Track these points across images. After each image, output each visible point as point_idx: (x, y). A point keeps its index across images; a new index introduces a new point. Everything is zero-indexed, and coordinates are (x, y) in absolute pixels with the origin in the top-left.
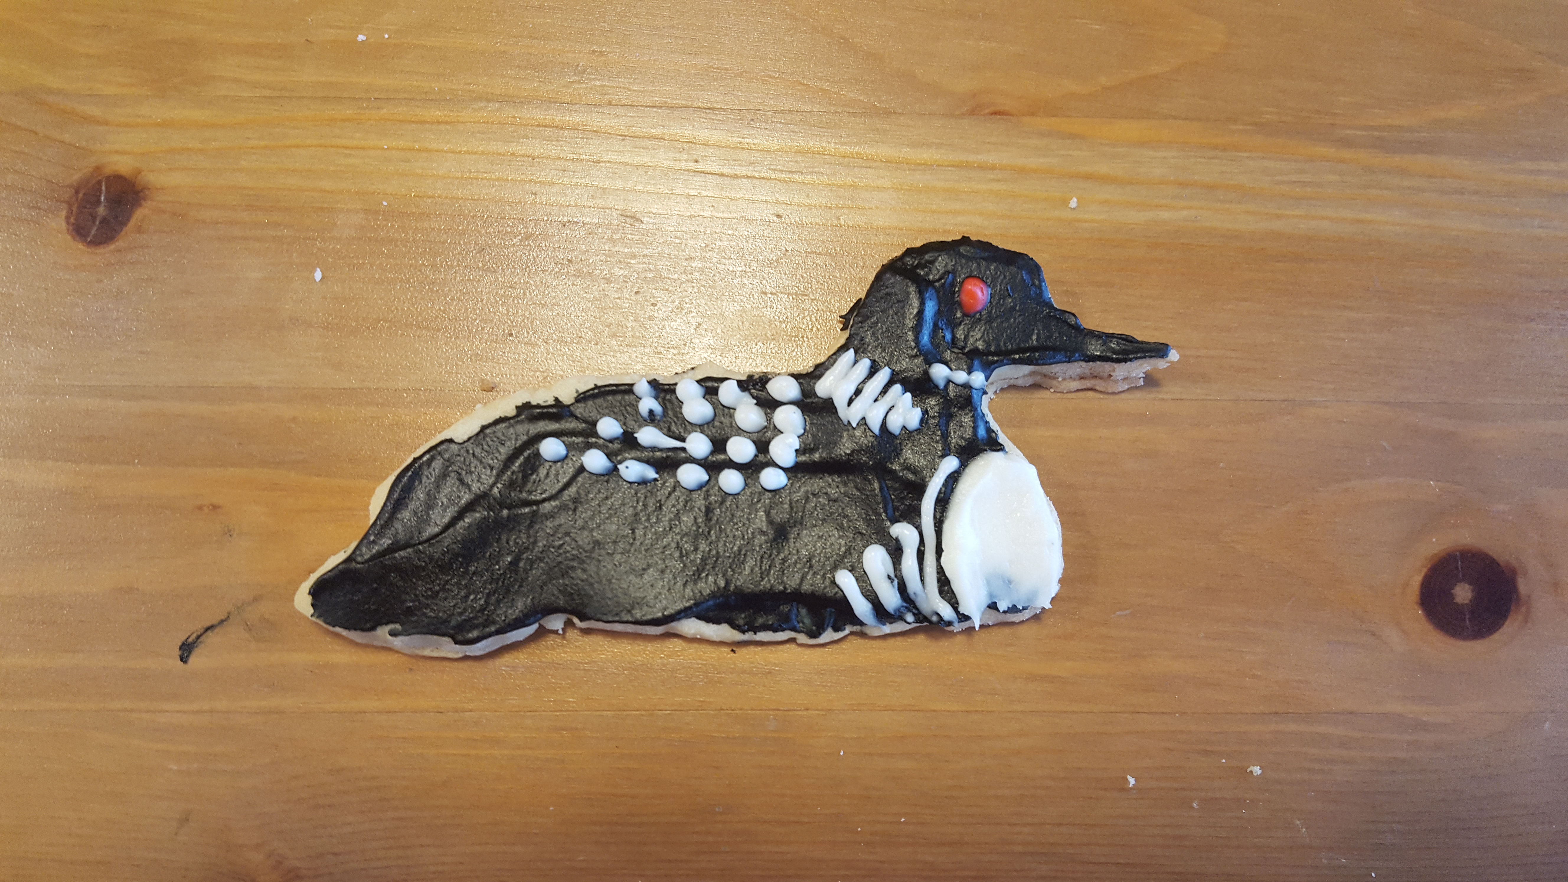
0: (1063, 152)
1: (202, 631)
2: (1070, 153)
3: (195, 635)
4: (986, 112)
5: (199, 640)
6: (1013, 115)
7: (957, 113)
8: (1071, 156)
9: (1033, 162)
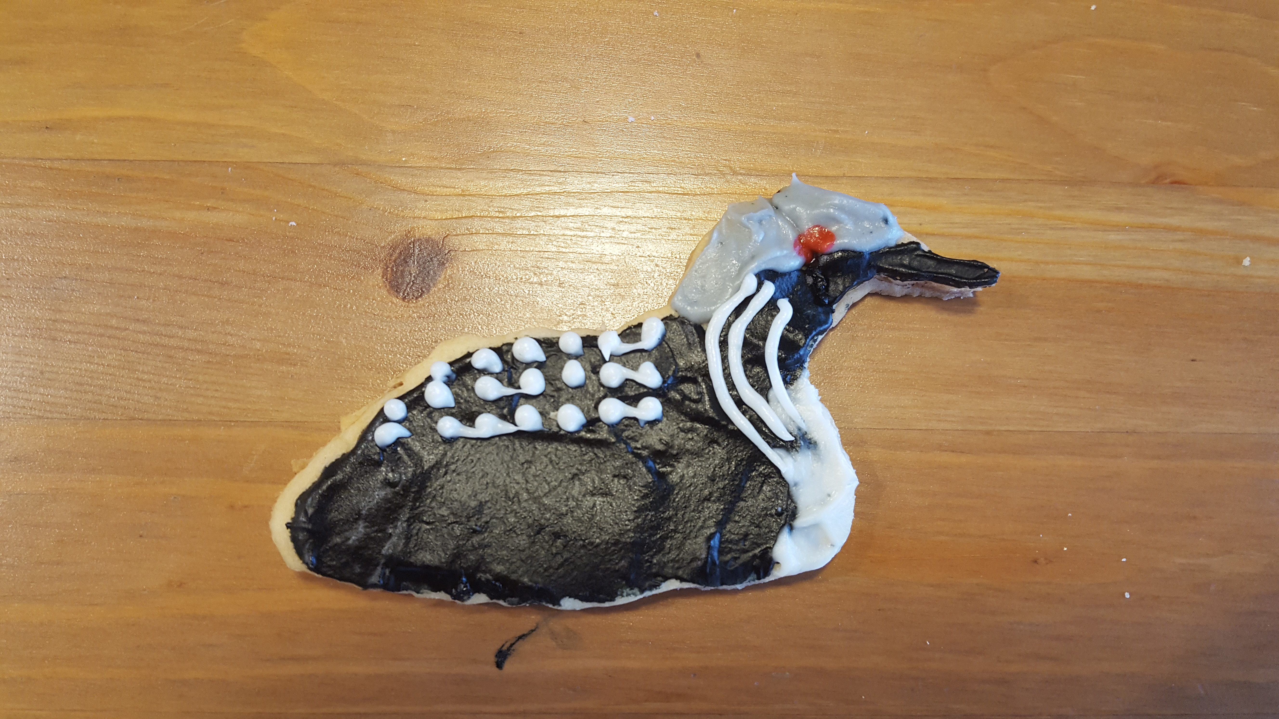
0: (1233, 217)
1: (515, 640)
2: (1239, 217)
3: (508, 645)
4: (1168, 181)
5: (512, 648)
6: (1191, 184)
7: (1143, 182)
8: (1240, 220)
9: (1210, 225)
